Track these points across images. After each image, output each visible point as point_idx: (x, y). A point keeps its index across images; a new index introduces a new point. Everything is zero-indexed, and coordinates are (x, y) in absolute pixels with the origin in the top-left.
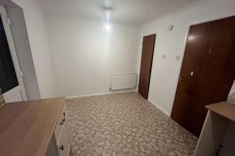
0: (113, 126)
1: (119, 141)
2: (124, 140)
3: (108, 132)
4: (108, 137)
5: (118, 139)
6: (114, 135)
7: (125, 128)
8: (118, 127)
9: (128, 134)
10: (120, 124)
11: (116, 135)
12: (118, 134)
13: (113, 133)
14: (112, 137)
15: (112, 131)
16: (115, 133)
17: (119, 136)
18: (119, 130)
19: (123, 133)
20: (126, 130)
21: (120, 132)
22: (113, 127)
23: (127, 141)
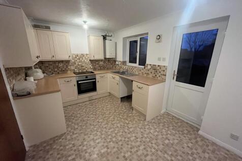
0: (131, 148)
1: (119, 134)
2: (115, 136)
3: (132, 139)
4: (129, 136)
5: (120, 136)
6: (125, 138)
7: (115, 150)
8: (124, 149)
9: (111, 143)
10: (123, 154)
11: (123, 139)
12: (121, 140)
13: (127, 139)
14: (125, 136)
15: (128, 141)
16: (124, 140)
17: (120, 139)
18: (122, 145)
19: (117, 143)
20: (114, 147)
21: (120, 143)
22: (129, 146)
23: (112, 136)
